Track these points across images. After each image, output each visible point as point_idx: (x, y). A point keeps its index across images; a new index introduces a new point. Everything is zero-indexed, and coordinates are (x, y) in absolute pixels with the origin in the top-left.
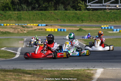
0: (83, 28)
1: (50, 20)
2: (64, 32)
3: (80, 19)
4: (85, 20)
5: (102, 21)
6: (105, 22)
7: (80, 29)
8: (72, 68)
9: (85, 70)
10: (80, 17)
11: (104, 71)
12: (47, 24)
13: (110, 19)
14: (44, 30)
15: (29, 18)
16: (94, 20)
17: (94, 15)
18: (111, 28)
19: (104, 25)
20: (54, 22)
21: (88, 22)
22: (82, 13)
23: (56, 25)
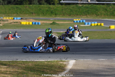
0: (56, 21)
1: (24, 14)
2: (38, 25)
3: (54, 13)
4: (58, 14)
5: (75, 15)
6: (77, 16)
7: (53, 23)
8: (46, 60)
9: (58, 62)
10: (54, 11)
11: (76, 62)
12: (22, 18)
13: (82, 13)
14: (20, 23)
15: (5, 12)
16: (67, 14)
17: (67, 9)
18: (83, 21)
19: (76, 19)
20: (29, 16)
21: (61, 16)
22: (55, 7)
23: (31, 18)
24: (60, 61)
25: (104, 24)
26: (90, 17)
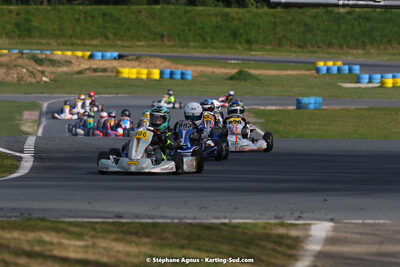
0: (250, 68)
1: (132, 38)
2: (182, 82)
3: (241, 35)
4: (257, 42)
5: (321, 45)
6: (331, 50)
7: (240, 73)
8: (225, 218)
9: (268, 226)
10: (241, 31)
11: (335, 229)
12: (123, 53)
13: (349, 38)
14: (114, 74)
15: (60, 30)
16: (292, 43)
17: (291, 22)
18: (350, 70)
19: (325, 60)
20: (148, 46)
21: (268, 47)
22: (248, 15)
23: (156, 56)
24: (276, 224)
26: (379, 55)
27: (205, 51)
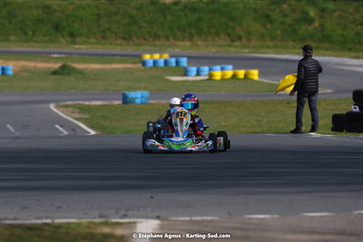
0: (73, 62)
2: (3, 78)
3: (64, 28)
4: (81, 35)
5: (146, 37)
6: (157, 43)
7: (63, 67)
8: (47, 218)
9: (92, 226)
10: (64, 24)
11: (161, 227)
13: (175, 30)
16: (117, 35)
17: (116, 14)
18: (177, 63)
19: (151, 53)
21: (92, 40)
24: (101, 224)
25: (260, 75)
26: (206, 46)
27: (26, 44)
